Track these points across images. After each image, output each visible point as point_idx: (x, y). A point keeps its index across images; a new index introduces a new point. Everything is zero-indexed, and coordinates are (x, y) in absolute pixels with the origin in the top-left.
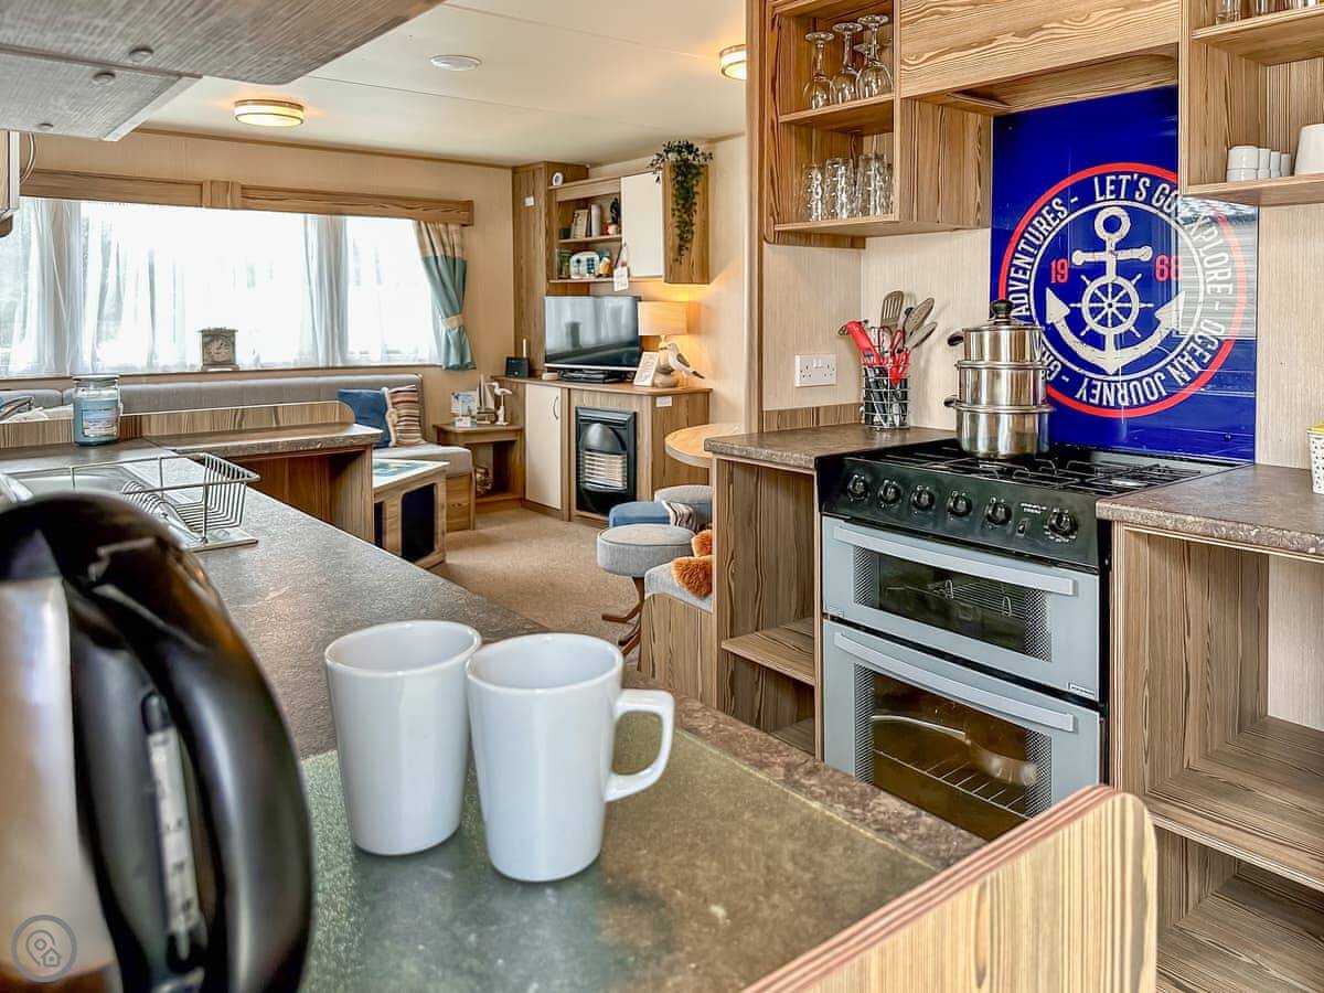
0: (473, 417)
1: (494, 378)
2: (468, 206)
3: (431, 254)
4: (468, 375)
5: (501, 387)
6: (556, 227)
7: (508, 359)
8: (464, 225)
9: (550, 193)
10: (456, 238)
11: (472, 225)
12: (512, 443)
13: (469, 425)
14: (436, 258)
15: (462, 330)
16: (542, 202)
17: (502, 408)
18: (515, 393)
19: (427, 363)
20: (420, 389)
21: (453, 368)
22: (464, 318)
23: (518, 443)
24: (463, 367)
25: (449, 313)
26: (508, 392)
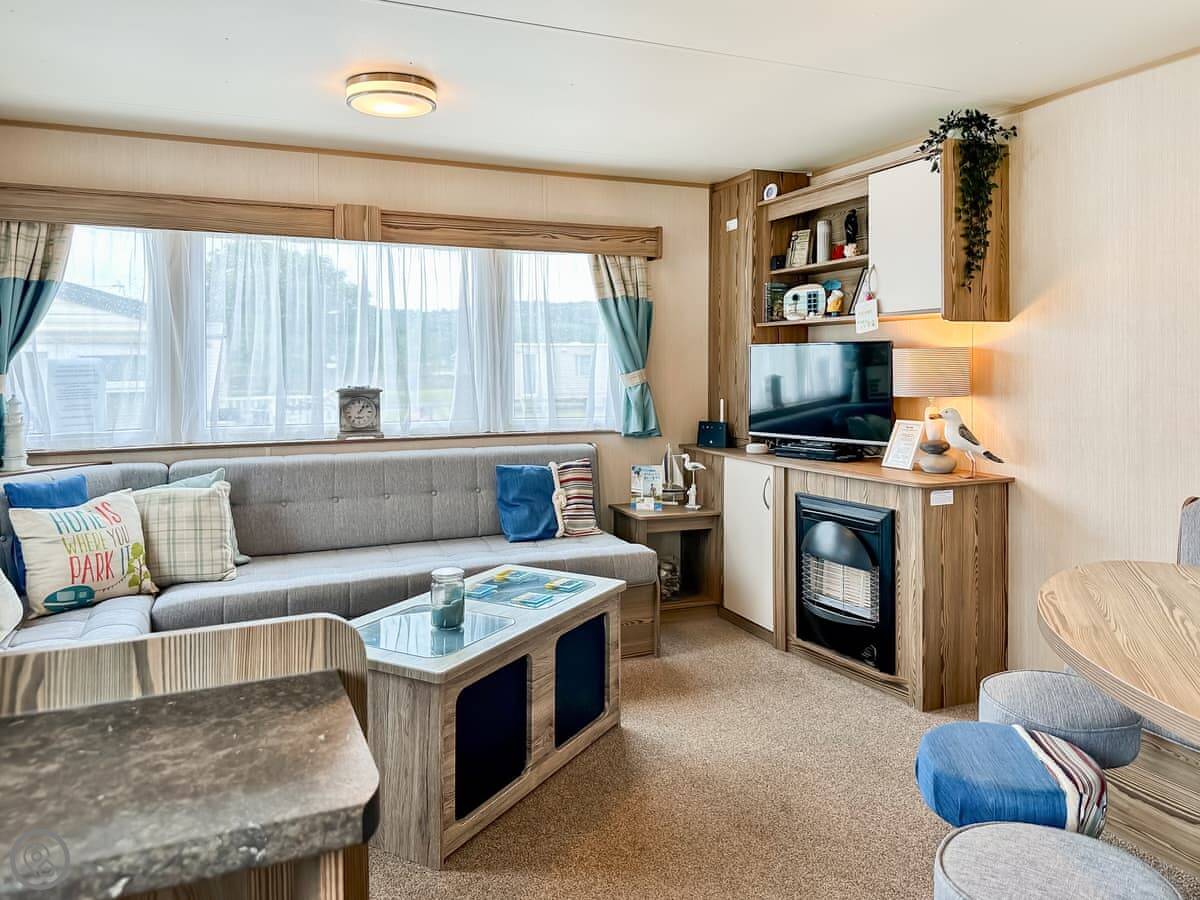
0: (658, 498)
1: (684, 448)
2: (656, 233)
3: (609, 294)
4: (653, 443)
5: (691, 461)
6: (767, 255)
7: (701, 423)
8: (650, 259)
9: (761, 210)
10: (640, 275)
11: (661, 257)
12: (707, 532)
13: (652, 507)
14: (615, 300)
15: (645, 388)
16: (749, 223)
17: (693, 486)
18: (710, 469)
19: (604, 429)
20: (593, 463)
21: (634, 435)
22: (647, 374)
23: (713, 533)
24: (645, 433)
25: (630, 367)
26: (701, 466)
